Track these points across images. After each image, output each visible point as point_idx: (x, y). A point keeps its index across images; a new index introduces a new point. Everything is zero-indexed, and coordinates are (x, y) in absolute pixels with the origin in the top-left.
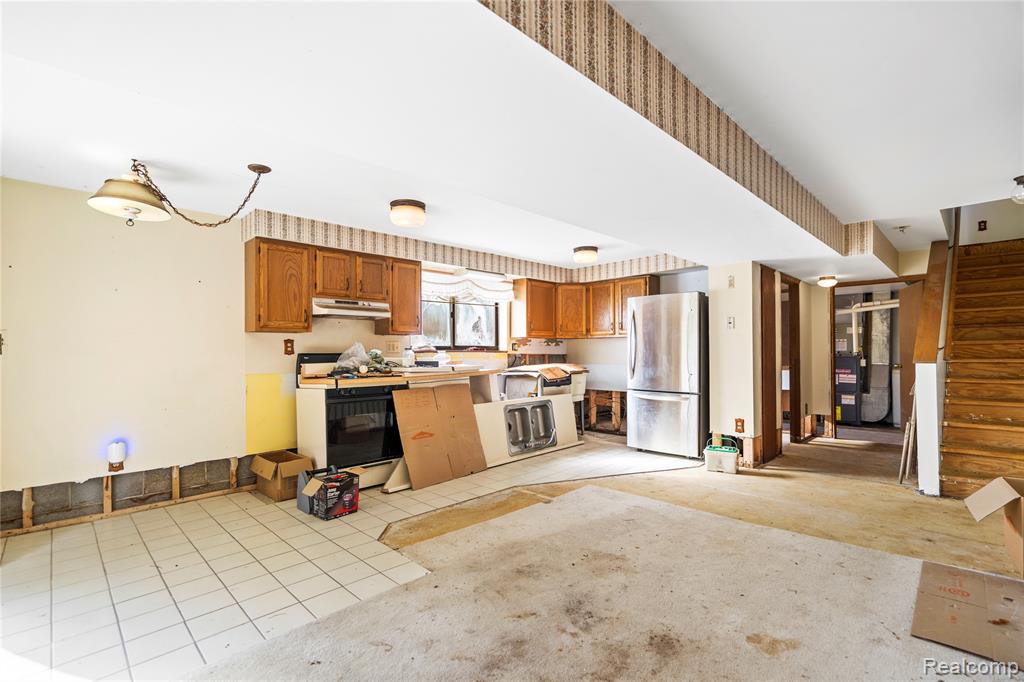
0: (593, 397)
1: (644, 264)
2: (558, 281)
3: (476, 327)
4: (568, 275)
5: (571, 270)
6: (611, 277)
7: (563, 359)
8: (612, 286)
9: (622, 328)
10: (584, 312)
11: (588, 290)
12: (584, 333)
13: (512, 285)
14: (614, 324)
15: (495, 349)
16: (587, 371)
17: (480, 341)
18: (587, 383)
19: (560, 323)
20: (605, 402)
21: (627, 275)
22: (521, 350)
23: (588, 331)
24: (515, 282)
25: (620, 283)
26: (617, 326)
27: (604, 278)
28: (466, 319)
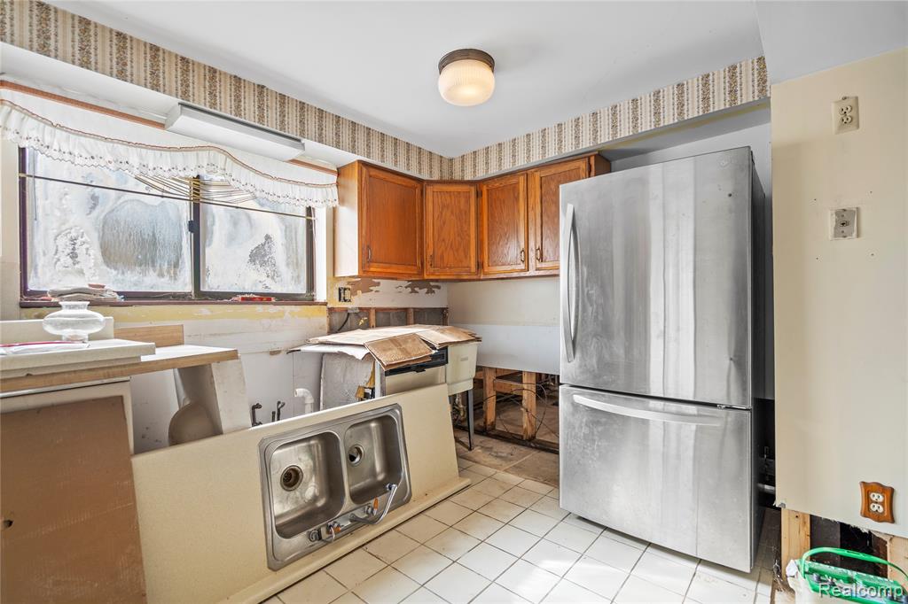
0: (490, 379)
1: (586, 129)
2: (425, 176)
3: (259, 256)
4: (445, 167)
5: (451, 160)
6: (521, 163)
7: (439, 317)
8: (522, 179)
9: (541, 259)
10: (473, 235)
11: (479, 194)
12: (473, 269)
13: (334, 178)
14: (526, 251)
15: (308, 300)
16: (478, 339)
17: (269, 282)
18: (480, 356)
19: (430, 252)
20: (510, 387)
21: (552, 154)
22: (358, 301)
23: (480, 265)
24: (340, 172)
25: (538, 175)
26: (532, 255)
27: (507, 167)
28: (231, 239)
